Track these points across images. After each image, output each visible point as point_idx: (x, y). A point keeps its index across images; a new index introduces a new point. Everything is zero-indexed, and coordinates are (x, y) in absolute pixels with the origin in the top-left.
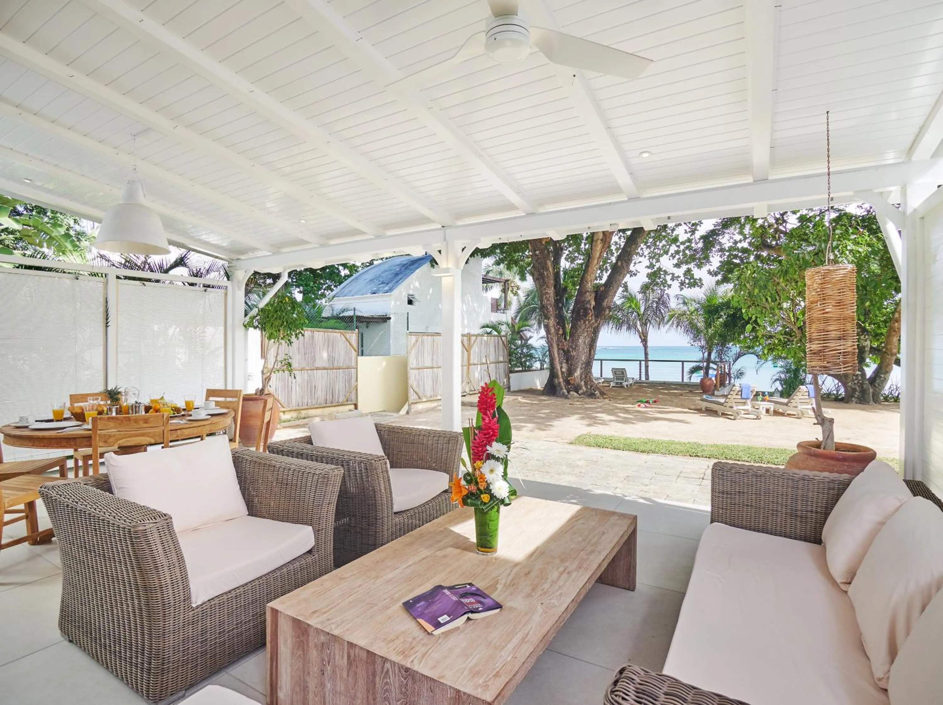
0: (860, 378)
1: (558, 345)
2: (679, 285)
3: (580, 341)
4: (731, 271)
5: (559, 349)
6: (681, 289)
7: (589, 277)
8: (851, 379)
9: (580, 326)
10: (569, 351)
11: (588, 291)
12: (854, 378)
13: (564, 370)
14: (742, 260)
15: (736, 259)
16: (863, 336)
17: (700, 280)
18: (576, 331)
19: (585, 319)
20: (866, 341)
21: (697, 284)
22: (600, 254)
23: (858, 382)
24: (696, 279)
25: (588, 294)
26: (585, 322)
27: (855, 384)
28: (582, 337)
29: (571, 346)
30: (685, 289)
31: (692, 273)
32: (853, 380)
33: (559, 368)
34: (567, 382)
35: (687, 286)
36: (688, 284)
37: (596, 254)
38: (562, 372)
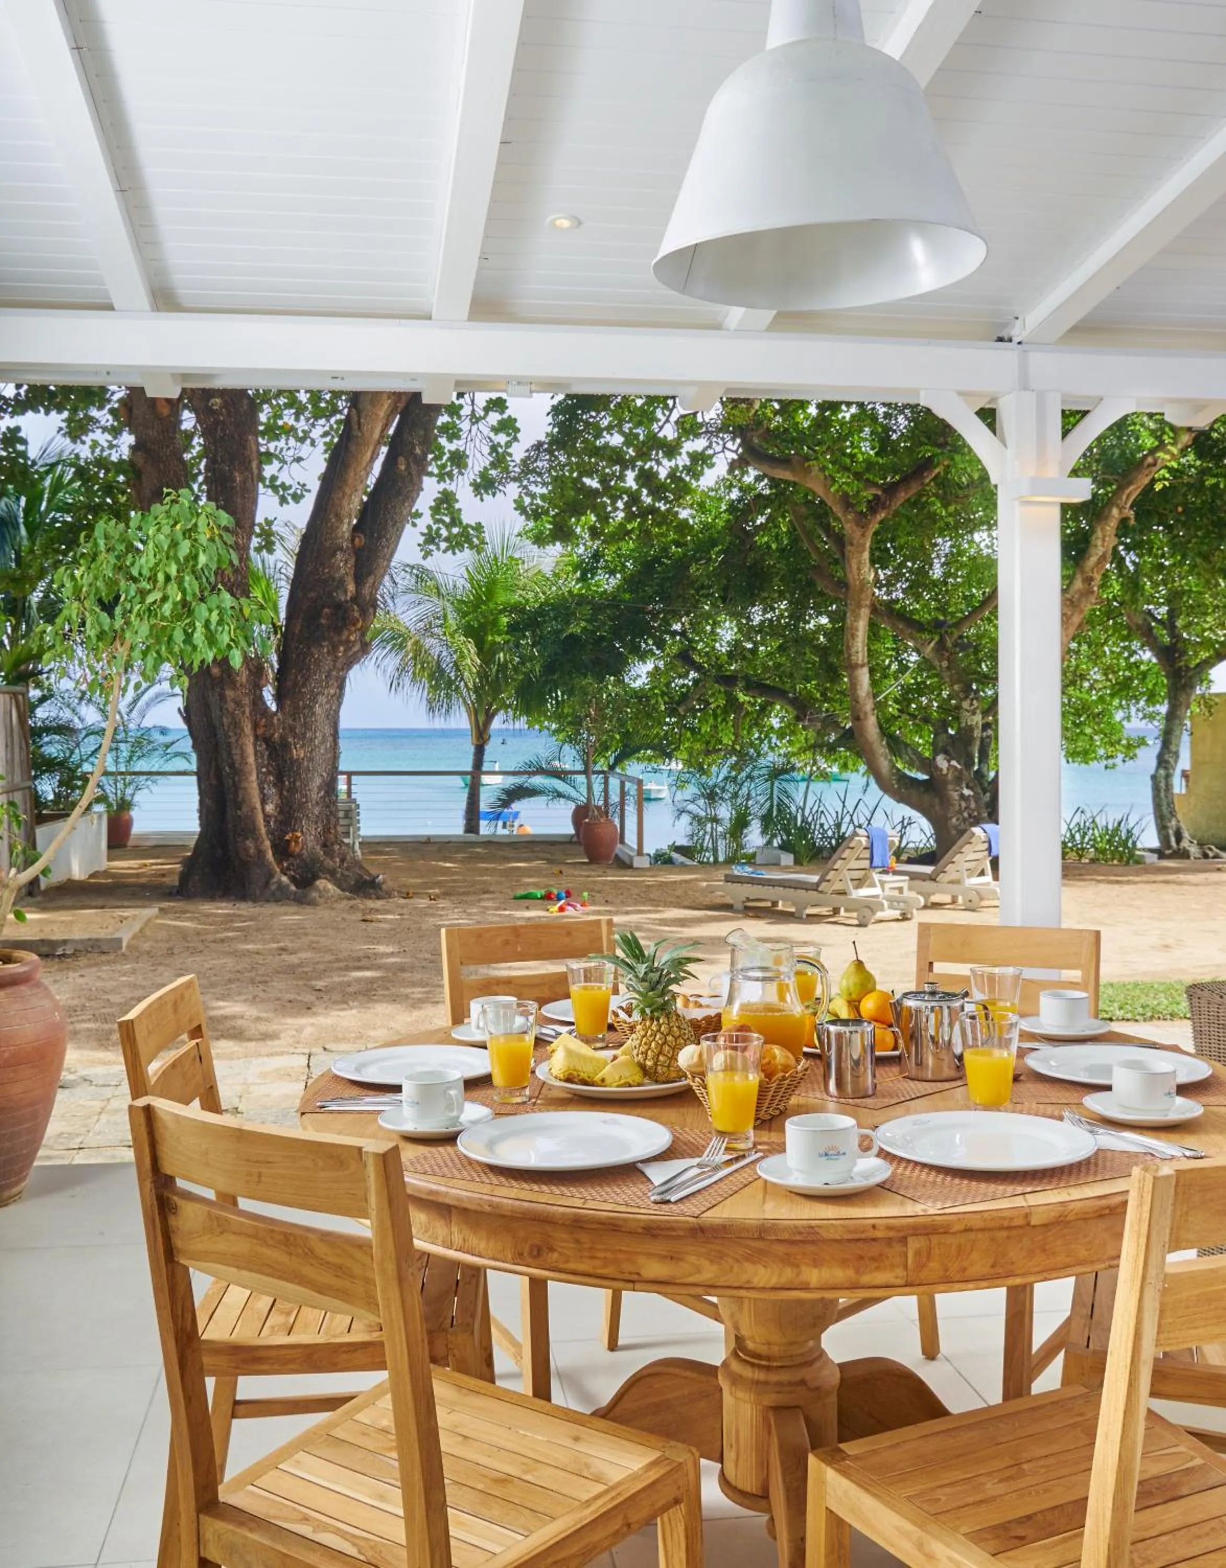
0: (973, 805)
1: (255, 726)
2: (421, 540)
3: (318, 709)
4: (577, 510)
5: (256, 737)
6: (428, 554)
7: (345, 503)
8: (957, 808)
9: (318, 663)
10: (285, 745)
11: (341, 549)
12: (963, 804)
13: (270, 808)
14: (604, 481)
15: (590, 476)
16: (969, 701)
17: (479, 527)
18: (306, 679)
19: (336, 639)
20: (974, 713)
21: (469, 540)
22: (382, 431)
23: (970, 815)
24: (468, 526)
25: (339, 556)
26: (335, 648)
27: (964, 820)
28: (322, 699)
29: (292, 729)
30: (435, 553)
31: (457, 506)
32: (960, 812)
33: (256, 801)
34: (282, 850)
35: (443, 545)
36: (447, 540)
37: (372, 433)
38: (267, 817)
